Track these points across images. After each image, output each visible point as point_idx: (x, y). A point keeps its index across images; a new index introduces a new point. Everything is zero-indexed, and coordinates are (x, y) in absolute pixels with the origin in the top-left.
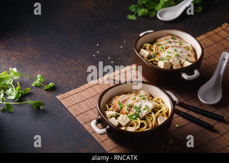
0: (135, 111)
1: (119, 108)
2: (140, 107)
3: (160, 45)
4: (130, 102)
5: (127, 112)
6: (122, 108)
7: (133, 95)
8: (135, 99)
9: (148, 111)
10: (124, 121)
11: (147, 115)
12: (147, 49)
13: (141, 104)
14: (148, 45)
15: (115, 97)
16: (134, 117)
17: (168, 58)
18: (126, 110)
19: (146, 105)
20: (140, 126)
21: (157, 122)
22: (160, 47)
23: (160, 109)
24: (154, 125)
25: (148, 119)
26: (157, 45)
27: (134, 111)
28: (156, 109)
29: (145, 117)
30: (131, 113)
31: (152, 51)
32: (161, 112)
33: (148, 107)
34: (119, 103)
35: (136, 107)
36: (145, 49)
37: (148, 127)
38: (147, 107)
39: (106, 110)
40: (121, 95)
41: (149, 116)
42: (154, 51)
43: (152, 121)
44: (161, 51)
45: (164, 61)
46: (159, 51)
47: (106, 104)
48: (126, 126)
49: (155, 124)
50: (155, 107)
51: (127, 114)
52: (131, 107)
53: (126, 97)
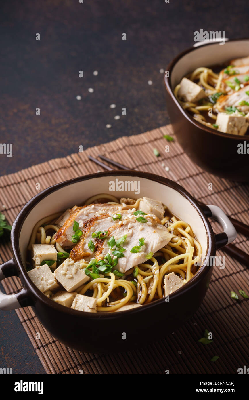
0: (109, 252)
1: (72, 239)
2: (126, 243)
3: (235, 74)
4: (103, 226)
5: (90, 252)
6: (78, 240)
7: (120, 208)
8: (119, 218)
9: (145, 256)
10: (72, 278)
11: (139, 266)
12: (202, 81)
13: (132, 235)
14: (205, 73)
15: (71, 208)
16: (103, 269)
17: (243, 108)
18: (87, 246)
19: (142, 240)
20: (110, 296)
21: (163, 290)
22: (233, 79)
23: (180, 253)
24: (151, 296)
25: (139, 277)
26: (228, 73)
27: (107, 251)
28: (170, 252)
29: (133, 269)
30: (99, 257)
31: (213, 86)
32: (181, 261)
33: (147, 245)
34: (76, 228)
35: (114, 243)
36: (196, 81)
37: (134, 300)
38: (143, 243)
39: (38, 242)
40: (90, 204)
41: (146, 270)
42: (218, 87)
43: (148, 285)
44: (233, 88)
45: (233, 115)
46: (228, 89)
47: (43, 226)
48: (77, 291)
49: (156, 293)
50: (168, 246)
51: (87, 257)
52: (102, 239)
53: (101, 209)
